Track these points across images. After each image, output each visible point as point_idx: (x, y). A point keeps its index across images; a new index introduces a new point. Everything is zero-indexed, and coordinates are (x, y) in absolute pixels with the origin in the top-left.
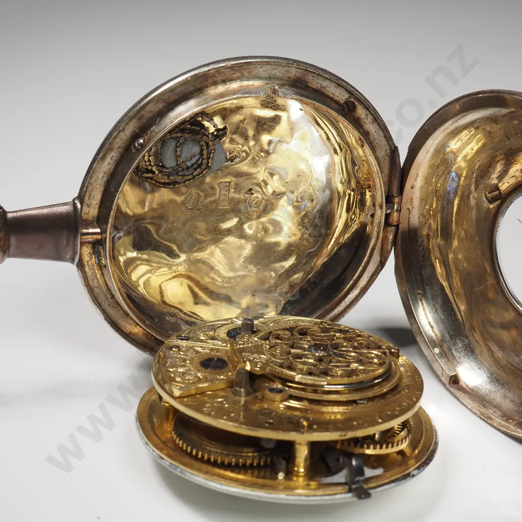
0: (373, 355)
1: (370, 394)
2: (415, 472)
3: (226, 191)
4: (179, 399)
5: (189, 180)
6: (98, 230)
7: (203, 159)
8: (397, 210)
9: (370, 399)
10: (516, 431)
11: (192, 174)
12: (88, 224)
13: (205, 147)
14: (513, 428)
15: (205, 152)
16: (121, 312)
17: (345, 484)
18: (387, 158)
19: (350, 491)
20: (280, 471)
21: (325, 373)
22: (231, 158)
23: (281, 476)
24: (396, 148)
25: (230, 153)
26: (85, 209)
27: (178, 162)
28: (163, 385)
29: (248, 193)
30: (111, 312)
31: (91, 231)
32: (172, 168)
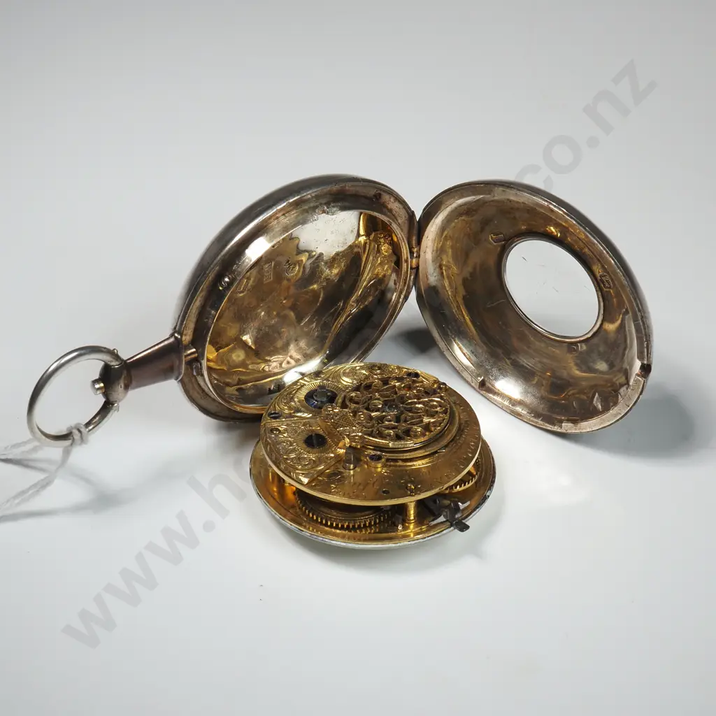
0: (435, 403)
1: (445, 442)
2: (488, 494)
4: (308, 485)
6: (194, 350)
8: (416, 257)
9: (446, 446)
10: (544, 425)
12: (187, 348)
14: (541, 422)
16: (210, 399)
17: (447, 521)
18: (406, 222)
19: (451, 526)
20: (399, 524)
21: (408, 433)
23: (400, 527)
24: (413, 212)
26: (184, 338)
28: (288, 474)
30: (203, 403)
31: (189, 352)
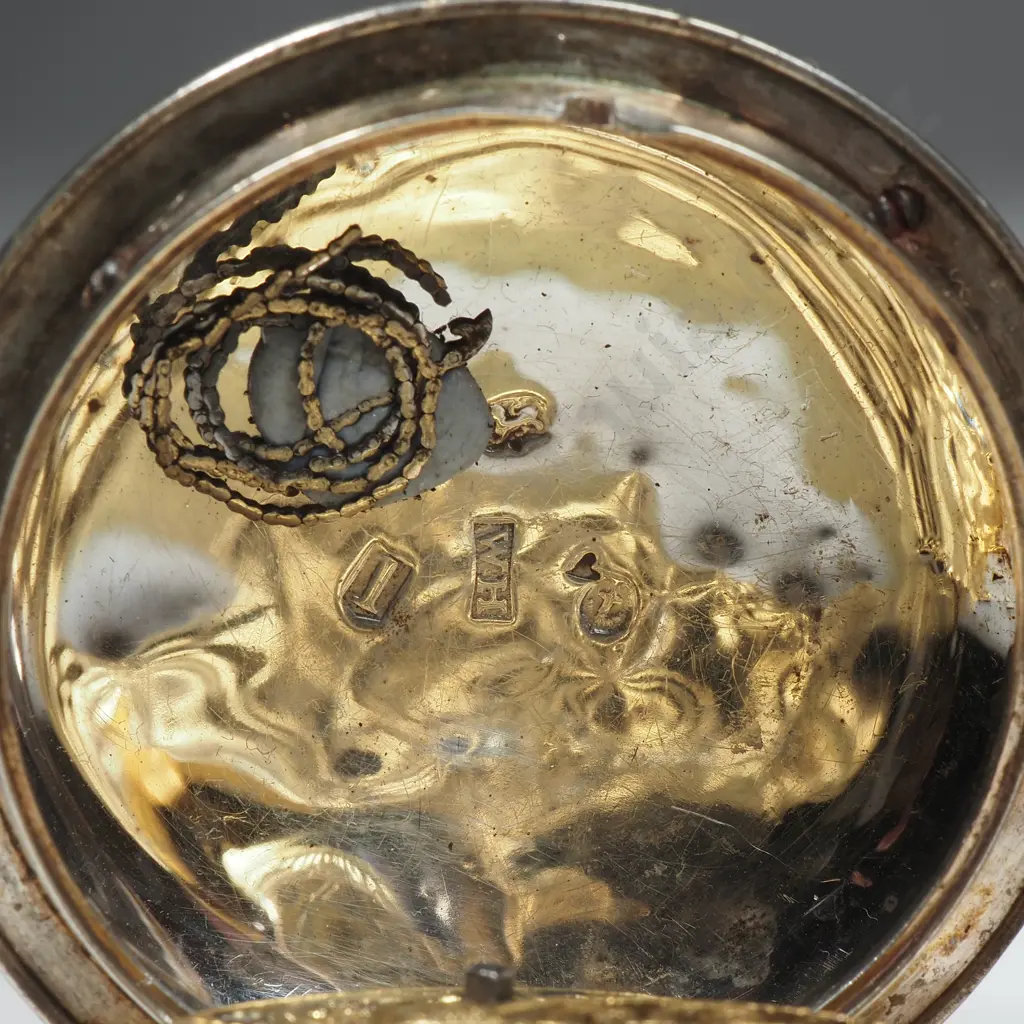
3: (500, 557)
5: (354, 498)
7: (402, 419)
11: (364, 476)
13: (403, 374)
15: (407, 392)
22: (512, 433)
25: (509, 417)
27: (310, 422)
29: (580, 571)
32: (291, 446)
